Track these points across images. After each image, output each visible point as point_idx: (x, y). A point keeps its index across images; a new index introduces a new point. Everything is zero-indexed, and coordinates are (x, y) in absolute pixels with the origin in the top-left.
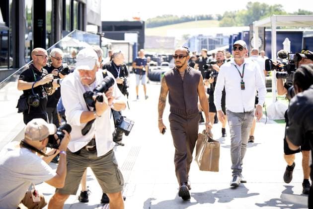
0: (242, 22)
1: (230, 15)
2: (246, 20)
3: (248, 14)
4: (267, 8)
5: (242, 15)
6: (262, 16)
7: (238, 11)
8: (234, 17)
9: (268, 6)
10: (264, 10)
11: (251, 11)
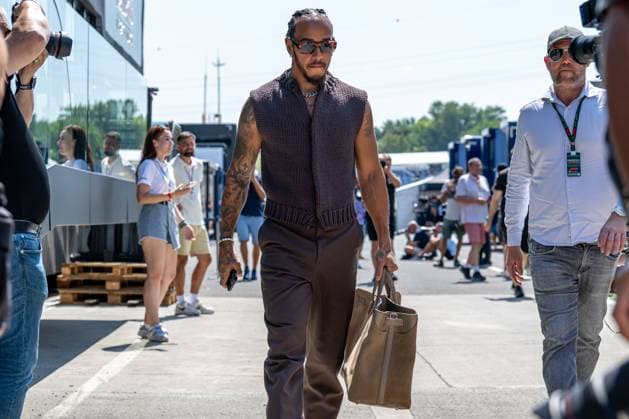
0: (421, 144)
1: (398, 129)
2: (431, 139)
3: (433, 127)
4: (473, 115)
5: (422, 127)
6: (464, 130)
7: (413, 120)
8: (406, 132)
9: (474, 110)
10: (467, 119)
11: (441, 121)
